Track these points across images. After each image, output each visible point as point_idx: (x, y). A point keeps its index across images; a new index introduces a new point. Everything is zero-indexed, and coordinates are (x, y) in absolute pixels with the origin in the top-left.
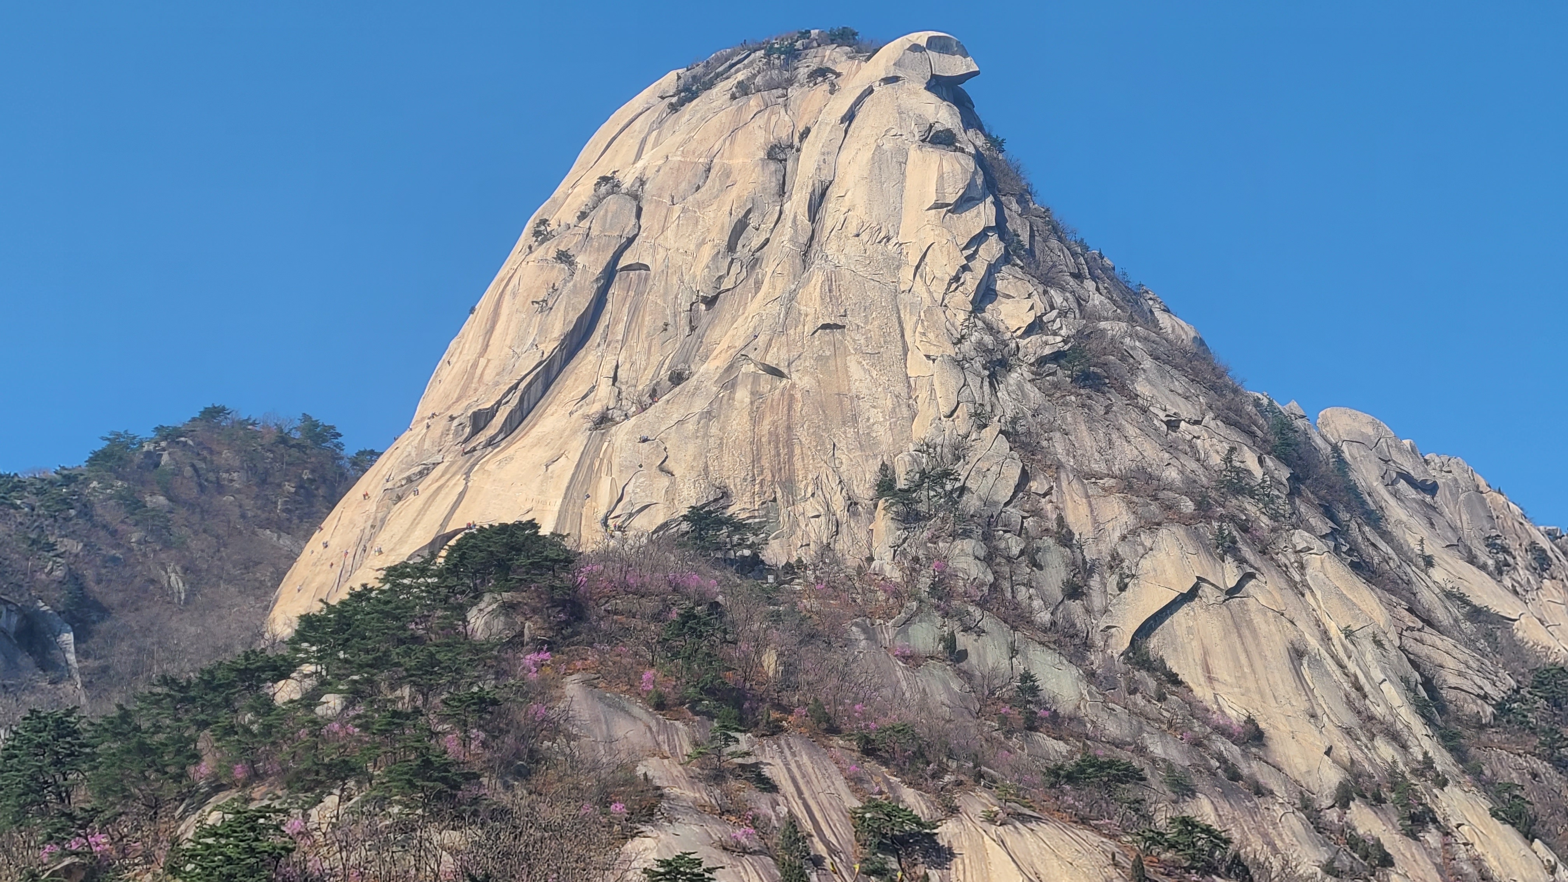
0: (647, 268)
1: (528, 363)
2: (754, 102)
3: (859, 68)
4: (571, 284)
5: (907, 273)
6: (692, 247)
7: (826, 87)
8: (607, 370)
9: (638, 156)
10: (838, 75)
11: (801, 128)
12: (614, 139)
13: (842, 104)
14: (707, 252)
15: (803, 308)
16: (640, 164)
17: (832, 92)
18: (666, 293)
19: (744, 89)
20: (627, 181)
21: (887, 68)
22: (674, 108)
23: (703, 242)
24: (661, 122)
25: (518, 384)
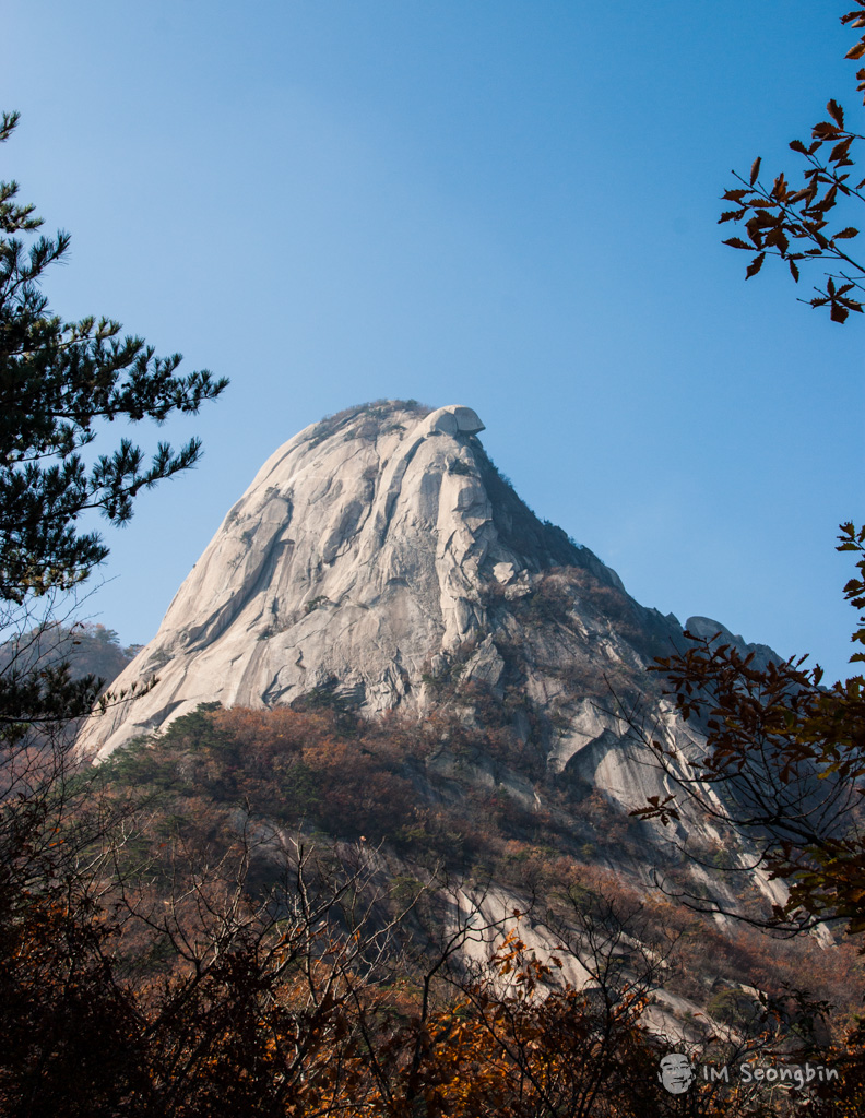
0: (293, 542)
1: (223, 599)
2: (357, 444)
3: (417, 425)
4: (249, 553)
5: (441, 548)
6: (320, 530)
7: (398, 436)
8: (269, 604)
9: (291, 474)
10: (404, 429)
11: (382, 461)
12: (277, 464)
13: (406, 448)
14: (327, 535)
15: (381, 569)
16: (292, 480)
17: (401, 439)
18: (304, 558)
19: (351, 436)
20: (284, 489)
21: (432, 427)
22: (312, 447)
23: (325, 528)
24: (304, 454)
25: (219, 611)
